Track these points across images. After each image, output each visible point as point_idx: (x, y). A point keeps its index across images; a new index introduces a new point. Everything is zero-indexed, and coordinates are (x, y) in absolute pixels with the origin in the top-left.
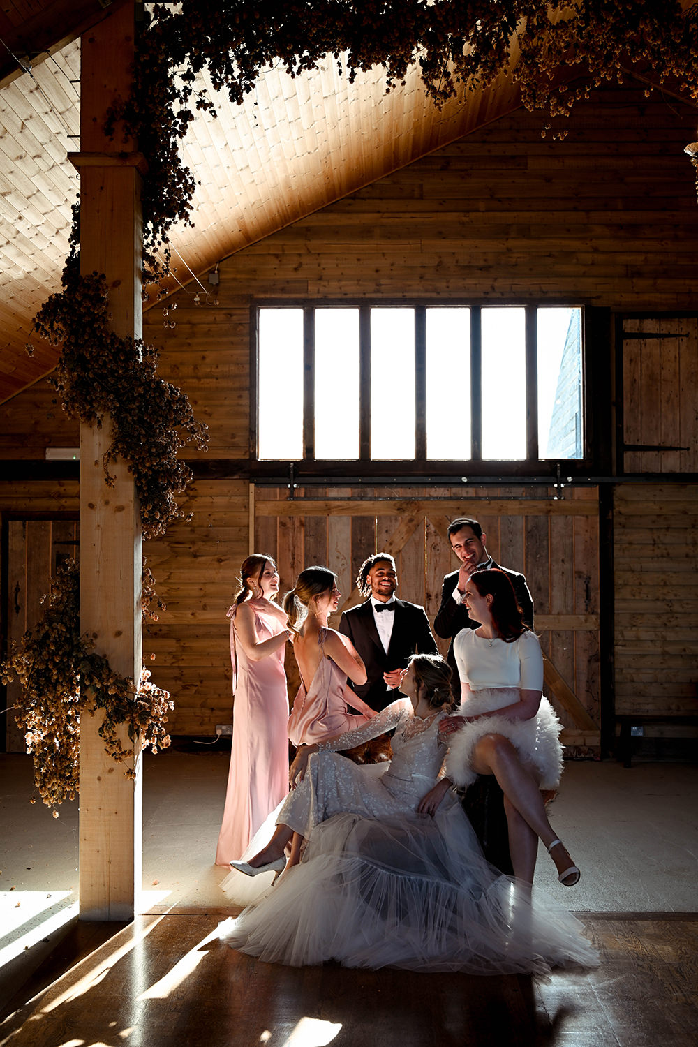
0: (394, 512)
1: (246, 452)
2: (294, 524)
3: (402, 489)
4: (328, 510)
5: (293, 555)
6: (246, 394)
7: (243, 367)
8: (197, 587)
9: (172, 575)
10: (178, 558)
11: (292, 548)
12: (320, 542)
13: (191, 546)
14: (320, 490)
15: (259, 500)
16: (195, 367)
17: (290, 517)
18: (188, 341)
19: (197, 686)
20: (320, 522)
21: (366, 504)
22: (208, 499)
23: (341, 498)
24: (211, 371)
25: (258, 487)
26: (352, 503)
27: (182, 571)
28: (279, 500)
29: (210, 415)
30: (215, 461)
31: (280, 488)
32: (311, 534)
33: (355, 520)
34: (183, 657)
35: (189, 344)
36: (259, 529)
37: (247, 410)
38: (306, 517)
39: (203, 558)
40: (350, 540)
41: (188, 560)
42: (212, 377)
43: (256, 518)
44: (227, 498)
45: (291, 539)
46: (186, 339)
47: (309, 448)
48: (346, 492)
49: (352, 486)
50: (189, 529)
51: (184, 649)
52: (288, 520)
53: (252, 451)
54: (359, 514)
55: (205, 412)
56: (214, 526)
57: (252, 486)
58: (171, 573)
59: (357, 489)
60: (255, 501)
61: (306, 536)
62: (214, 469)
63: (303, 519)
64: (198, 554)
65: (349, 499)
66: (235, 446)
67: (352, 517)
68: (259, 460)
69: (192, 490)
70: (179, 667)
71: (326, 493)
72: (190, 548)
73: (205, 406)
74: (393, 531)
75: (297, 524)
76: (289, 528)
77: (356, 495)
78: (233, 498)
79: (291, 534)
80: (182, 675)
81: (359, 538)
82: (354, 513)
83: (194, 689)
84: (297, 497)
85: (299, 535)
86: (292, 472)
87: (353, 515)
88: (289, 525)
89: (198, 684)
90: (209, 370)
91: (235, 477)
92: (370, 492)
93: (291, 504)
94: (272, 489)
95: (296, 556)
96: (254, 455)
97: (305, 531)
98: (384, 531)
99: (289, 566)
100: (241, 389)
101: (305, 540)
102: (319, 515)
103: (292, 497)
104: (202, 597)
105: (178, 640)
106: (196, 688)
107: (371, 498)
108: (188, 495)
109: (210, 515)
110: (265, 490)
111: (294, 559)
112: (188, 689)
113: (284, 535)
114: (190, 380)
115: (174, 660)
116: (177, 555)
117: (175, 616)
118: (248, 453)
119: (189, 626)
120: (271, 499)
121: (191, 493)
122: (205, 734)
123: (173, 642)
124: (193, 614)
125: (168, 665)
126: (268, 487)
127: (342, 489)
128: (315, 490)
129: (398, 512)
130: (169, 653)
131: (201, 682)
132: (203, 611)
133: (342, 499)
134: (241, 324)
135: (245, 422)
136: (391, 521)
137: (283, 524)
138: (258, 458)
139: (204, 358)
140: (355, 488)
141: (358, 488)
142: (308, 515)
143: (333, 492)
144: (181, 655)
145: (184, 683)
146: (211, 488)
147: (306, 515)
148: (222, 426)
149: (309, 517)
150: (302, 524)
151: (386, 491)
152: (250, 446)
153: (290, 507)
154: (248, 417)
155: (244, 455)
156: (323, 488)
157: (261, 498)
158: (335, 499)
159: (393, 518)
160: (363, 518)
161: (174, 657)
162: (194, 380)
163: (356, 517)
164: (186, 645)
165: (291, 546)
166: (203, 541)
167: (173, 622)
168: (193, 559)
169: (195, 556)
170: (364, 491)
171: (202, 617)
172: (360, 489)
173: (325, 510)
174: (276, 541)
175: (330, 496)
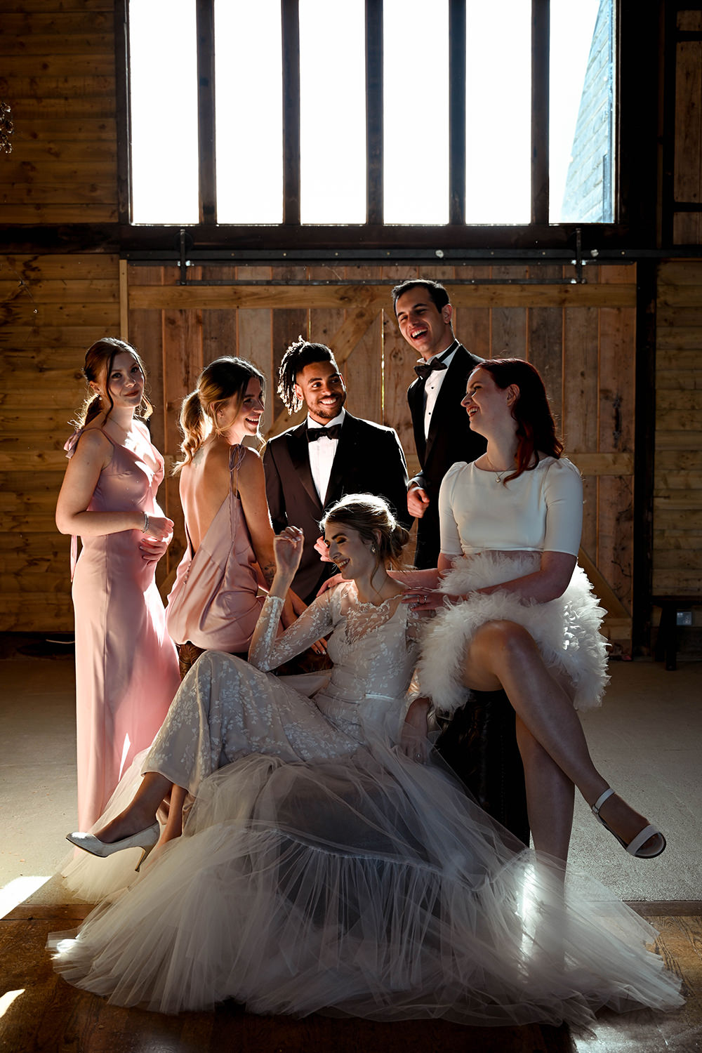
0: (334, 303)
1: (113, 213)
2: (186, 320)
3: (348, 268)
4: (238, 299)
5: (187, 367)
6: (111, 122)
7: (106, 81)
8: (45, 416)
9: (8, 399)
10: (17, 373)
11: (184, 357)
12: (226, 347)
13: (34, 354)
14: (226, 270)
15: (134, 285)
16: (33, 81)
17: (181, 311)
18: (22, 39)
19: (49, 560)
20: (225, 318)
21: (294, 291)
22: (60, 284)
23: (257, 281)
24: (57, 87)
25: (132, 265)
26: (273, 290)
27: (22, 392)
28: (165, 285)
29: (57, 155)
30: (67, 226)
31: (165, 267)
32: (212, 336)
33: (278, 314)
34: (29, 519)
35: (22, 45)
36: (136, 329)
37: (114, 147)
38: (205, 311)
39: (53, 373)
40: (270, 345)
41: (31, 375)
42: (59, 96)
43: (131, 312)
44: (87, 282)
45: (183, 343)
46: (18, 36)
47: (208, 207)
48: (264, 272)
49: (275, 263)
50: (30, 329)
51: (28, 507)
52: (178, 314)
53: (122, 211)
54: (283, 306)
55: (49, 151)
56: (67, 325)
57: (123, 263)
58: (6, 396)
59: (280, 269)
60: (129, 286)
61: (205, 339)
62: (65, 238)
63: (200, 313)
64: (44, 367)
65: (269, 283)
66: (95, 204)
67: (274, 310)
68: (133, 224)
69: (34, 269)
70: (21, 533)
71: (234, 274)
72: (33, 357)
73: (49, 142)
74: (334, 331)
75: (192, 321)
76: (179, 326)
77: (279, 278)
78: (95, 282)
79: (183, 336)
80: (27, 545)
81: (284, 341)
82: (276, 304)
83: (45, 565)
84: (192, 281)
85: (194, 337)
86: (182, 243)
87: (274, 306)
88: (180, 323)
89: (51, 557)
90: (53, 85)
91: (97, 251)
92: (301, 272)
93: (183, 290)
94: (153, 268)
95: (190, 369)
96: (125, 216)
97: (205, 332)
98: (321, 331)
99: (181, 383)
100: (104, 115)
101: (204, 345)
102: (225, 307)
103: (183, 280)
104: (53, 430)
105: (20, 495)
106: (48, 563)
107: (301, 281)
108: (27, 278)
109: (61, 308)
110: (143, 270)
111: (188, 372)
112: (36, 564)
113: (173, 337)
114: (26, 101)
115: (14, 524)
116: (14, 368)
117: (14, 459)
118: (116, 214)
119: (35, 473)
120: (152, 283)
121: (32, 275)
122: (63, 629)
123: (12, 497)
124: (40, 456)
125: (6, 531)
126: (148, 266)
127: (258, 268)
128: (218, 269)
129: (341, 302)
130: (6, 513)
131: (55, 554)
132: (56, 452)
133: (257, 283)
134: (101, 13)
135: (110, 166)
136: (331, 316)
137: (171, 322)
138: (132, 221)
139: (45, 66)
140: (278, 267)
141: (282, 266)
142: (208, 307)
143: (245, 273)
144: (25, 517)
145: (30, 556)
146: (62, 267)
147: (204, 307)
148: (75, 172)
149: (210, 310)
150: (199, 321)
151: (323, 271)
152: (119, 204)
153: (181, 295)
154: (115, 158)
155: (111, 217)
156: (229, 266)
157: (138, 282)
158: (249, 283)
159: (334, 312)
160: (288, 312)
161: (14, 518)
162: (33, 101)
163: (279, 310)
164: (31, 501)
165: (183, 353)
166: (53, 348)
167: (10, 467)
168: (39, 375)
169: (41, 370)
170: (291, 272)
171: (53, 461)
172: (284, 269)
173: (233, 300)
174: (161, 346)
175: (240, 279)
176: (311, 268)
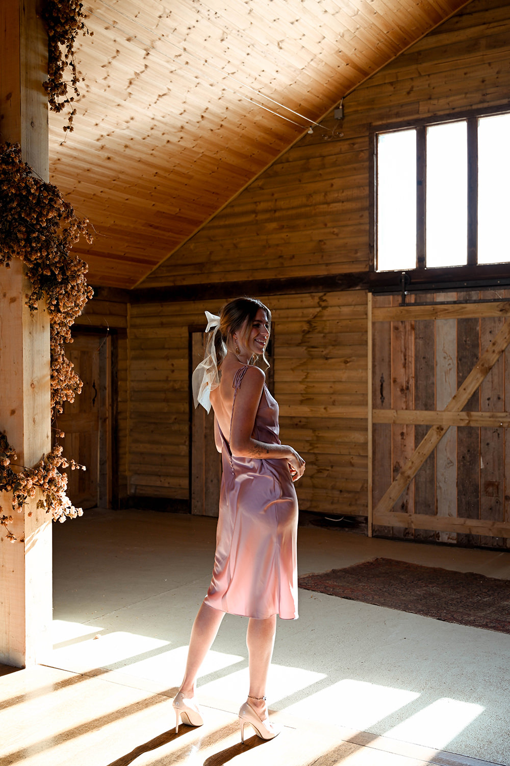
0: (497, 314)
1: (367, 266)
2: (405, 327)
3: (506, 291)
4: (435, 313)
5: (405, 356)
6: (366, 213)
7: (364, 189)
8: (329, 385)
9: (309, 375)
10: (314, 360)
11: (403, 350)
12: (428, 344)
13: (323, 350)
14: (429, 295)
15: (376, 307)
16: (326, 194)
17: (402, 322)
18: (321, 172)
19: (328, 470)
20: (428, 326)
21: (470, 307)
22: (337, 309)
23: (447, 302)
24: (338, 196)
25: (374, 296)
26: (457, 306)
27: (317, 371)
28: (393, 307)
29: (337, 235)
30: (341, 275)
32: (420, 336)
33: (461, 322)
34: (318, 445)
35: (321, 174)
36: (376, 334)
37: (367, 227)
38: (416, 321)
39: (333, 360)
40: (455, 341)
41: (321, 361)
42: (338, 201)
43: (373, 324)
44: (353, 307)
45: (403, 341)
46: (319, 170)
47: (421, 259)
48: (452, 296)
49: (458, 290)
50: (322, 335)
51: (318, 438)
52: (400, 324)
53: (371, 264)
54: (463, 317)
55: (333, 233)
56: (341, 332)
57: (370, 295)
58: (308, 373)
59: (462, 293)
60: (373, 308)
61: (416, 338)
62: (340, 282)
63: (413, 323)
64: (328, 356)
65: (455, 303)
66: (355, 261)
67: (458, 319)
68: (377, 272)
69: (324, 301)
70: (314, 453)
71: (434, 298)
72: (322, 351)
73: (334, 227)
74: (497, 332)
75: (408, 328)
76: (401, 331)
77: (462, 299)
78: (357, 306)
79: (403, 337)
80: (317, 460)
81: (464, 339)
82: (459, 315)
83: (326, 473)
84: (408, 303)
85: (410, 337)
86: (403, 280)
87: (460, 317)
88: (401, 329)
89: (330, 468)
90: (336, 195)
91: (357, 288)
92: (475, 295)
93: (403, 309)
94: (387, 297)
95: (407, 357)
96: (372, 268)
97: (416, 334)
98: (488, 332)
99: (401, 366)
100: (362, 209)
101: (415, 342)
102: (427, 318)
103: (403, 304)
104: (332, 394)
105: (314, 430)
106: (328, 472)
107: (475, 300)
108: (320, 306)
109: (338, 323)
110: (380, 298)
111: (405, 359)
112: (321, 472)
113: (397, 338)
114: (322, 206)
115: (311, 448)
116: (312, 357)
117: (312, 411)
118: (368, 266)
119: (322, 418)
120: (386, 306)
121: (323, 304)
122: (335, 512)
123: (310, 432)
124: (325, 408)
125: (306, 451)
126: (383, 295)
127: (449, 293)
128: (424, 295)
129: (500, 313)
130: (307, 441)
131: (332, 467)
132: (333, 406)
133: (448, 303)
134: (362, 151)
135: (365, 239)
136: (495, 322)
137: (396, 328)
138: (377, 269)
139: (332, 185)
140: (461, 292)
141: (463, 291)
142: (418, 319)
143: (441, 297)
144: (316, 444)
145: (318, 467)
146: (339, 299)
147: (415, 319)
148: (346, 244)
149: (419, 321)
150: (413, 328)
151: (489, 294)
152: (369, 260)
153: (402, 312)
154: (368, 234)
155: (365, 268)
156: (431, 293)
157: (378, 306)
158: (442, 303)
159: (496, 319)
160: (467, 320)
161: (311, 444)
162: (325, 206)
163: (461, 319)
164: (320, 435)
165: (403, 347)
166: (333, 345)
167: (310, 415)
168: (326, 361)
169: (327, 359)
170: (469, 295)
171: (334, 411)
172: (465, 293)
173: (432, 314)
174: (390, 343)
175: (437, 301)
176: (482, 292)
